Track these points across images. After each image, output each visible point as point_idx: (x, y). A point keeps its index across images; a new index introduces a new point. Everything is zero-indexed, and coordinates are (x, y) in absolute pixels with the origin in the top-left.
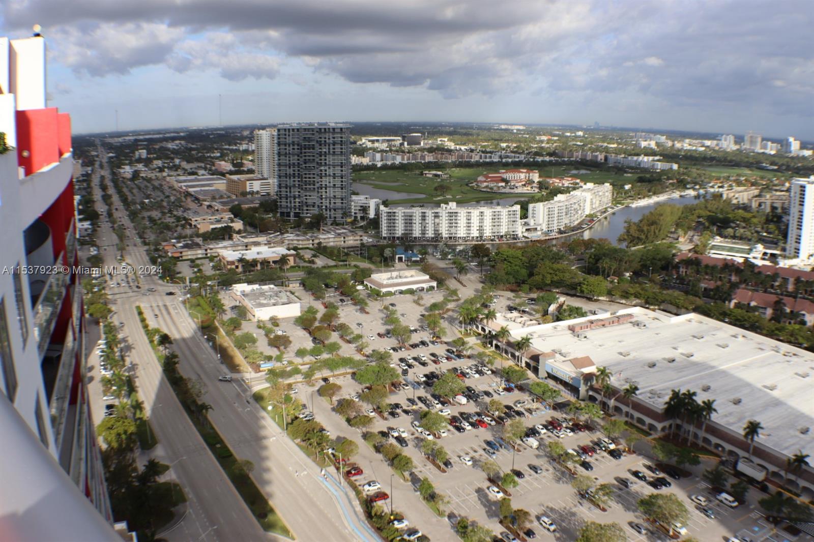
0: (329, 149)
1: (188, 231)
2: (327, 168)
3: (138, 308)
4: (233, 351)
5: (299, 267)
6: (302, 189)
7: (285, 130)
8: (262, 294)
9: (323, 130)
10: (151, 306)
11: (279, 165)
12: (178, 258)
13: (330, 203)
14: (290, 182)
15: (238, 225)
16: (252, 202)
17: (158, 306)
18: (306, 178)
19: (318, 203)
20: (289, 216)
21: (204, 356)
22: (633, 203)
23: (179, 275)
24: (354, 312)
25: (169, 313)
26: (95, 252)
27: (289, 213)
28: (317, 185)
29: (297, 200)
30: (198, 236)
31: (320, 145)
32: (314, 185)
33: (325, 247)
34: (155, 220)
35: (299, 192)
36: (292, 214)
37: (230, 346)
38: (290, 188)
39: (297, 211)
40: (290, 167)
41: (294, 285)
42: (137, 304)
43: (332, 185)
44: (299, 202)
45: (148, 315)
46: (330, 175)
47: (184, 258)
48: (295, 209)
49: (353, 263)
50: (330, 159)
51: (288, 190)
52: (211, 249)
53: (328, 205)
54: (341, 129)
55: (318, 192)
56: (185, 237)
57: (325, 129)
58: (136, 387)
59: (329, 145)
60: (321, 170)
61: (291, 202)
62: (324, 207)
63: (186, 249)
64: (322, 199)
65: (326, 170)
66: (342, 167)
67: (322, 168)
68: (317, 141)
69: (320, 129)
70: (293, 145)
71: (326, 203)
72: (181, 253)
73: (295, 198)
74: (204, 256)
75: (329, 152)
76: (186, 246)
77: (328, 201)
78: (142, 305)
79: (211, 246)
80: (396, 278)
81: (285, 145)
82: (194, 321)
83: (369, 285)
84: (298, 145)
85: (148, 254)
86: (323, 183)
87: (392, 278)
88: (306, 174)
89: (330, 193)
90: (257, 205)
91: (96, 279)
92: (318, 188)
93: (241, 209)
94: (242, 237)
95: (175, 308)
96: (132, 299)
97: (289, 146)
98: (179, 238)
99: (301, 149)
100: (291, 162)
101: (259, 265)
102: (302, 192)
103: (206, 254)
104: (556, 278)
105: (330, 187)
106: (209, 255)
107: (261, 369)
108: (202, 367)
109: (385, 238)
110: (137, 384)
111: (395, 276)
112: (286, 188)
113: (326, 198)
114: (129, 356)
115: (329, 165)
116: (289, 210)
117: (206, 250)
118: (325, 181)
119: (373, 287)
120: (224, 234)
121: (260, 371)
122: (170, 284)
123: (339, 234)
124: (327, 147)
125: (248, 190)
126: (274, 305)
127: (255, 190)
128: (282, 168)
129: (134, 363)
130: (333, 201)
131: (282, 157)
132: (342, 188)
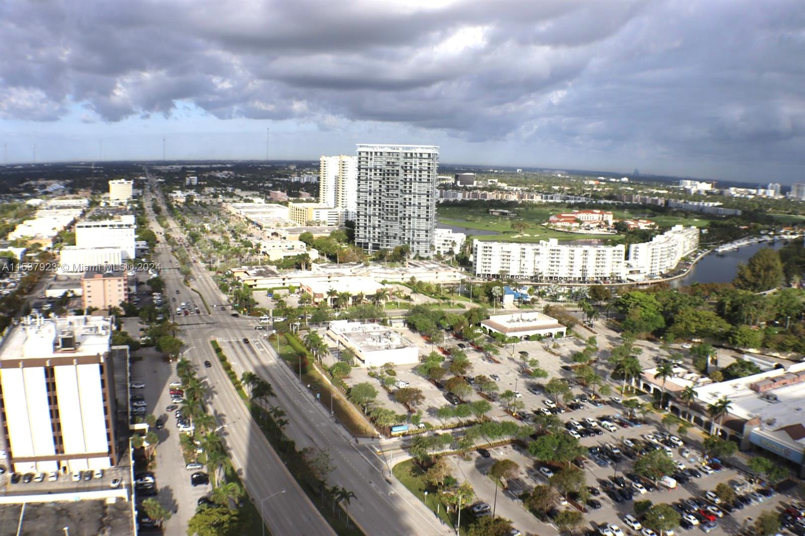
0: (415, 176)
1: (259, 257)
2: (411, 196)
3: (214, 343)
4: (346, 405)
5: (397, 304)
6: (383, 218)
7: (367, 153)
8: (367, 334)
9: (409, 155)
10: (230, 342)
11: (359, 191)
12: (251, 286)
13: (413, 235)
14: (370, 210)
15: (314, 254)
16: (321, 231)
17: (238, 342)
18: (387, 206)
19: (400, 234)
20: (367, 248)
21: (311, 412)
22: (718, 248)
23: (257, 306)
24: (481, 360)
25: (253, 352)
26: (155, 275)
27: (368, 243)
28: (400, 215)
29: (377, 230)
30: (270, 263)
31: (406, 171)
32: (397, 214)
33: (420, 283)
34: (220, 244)
35: (379, 221)
36: (370, 245)
37: (340, 399)
38: (370, 217)
39: (376, 242)
40: (370, 194)
41: (398, 325)
42: (212, 338)
43: (416, 215)
44: (379, 233)
45: (227, 351)
46: (414, 205)
47: (258, 287)
48: (374, 240)
49: (457, 302)
50: (416, 187)
51: (368, 219)
52: (289, 279)
53: (411, 237)
54: (429, 155)
55: (401, 222)
56: (256, 264)
57: (411, 154)
58: (228, 448)
59: (415, 172)
60: (405, 199)
61: (369, 232)
62: (406, 239)
63: (261, 277)
64: (404, 230)
65: (410, 199)
66: (428, 196)
67: (407, 196)
68: (402, 167)
69: (406, 154)
70: (375, 170)
71: (408, 235)
72: (255, 281)
73: (374, 228)
74: (281, 286)
75: (415, 179)
76: (260, 274)
77: (411, 233)
78: (218, 340)
79: (289, 275)
80: (518, 321)
81: (367, 169)
82: (286, 364)
83: (488, 328)
84: (381, 170)
85: (217, 281)
86: (407, 213)
87: (512, 321)
88: (388, 202)
89: (414, 225)
90: (328, 235)
91: (159, 306)
92: (401, 218)
93: (311, 237)
94: (322, 267)
95: (260, 346)
96: (206, 332)
97: (371, 170)
98: (250, 265)
99: (384, 174)
100: (372, 189)
101: (351, 299)
102: (382, 221)
103: (284, 284)
104: (702, 327)
105: (414, 217)
106: (287, 285)
107: (393, 433)
108: (311, 426)
109: (479, 275)
110: (228, 444)
111: (515, 319)
112: (366, 216)
113: (409, 229)
114: (211, 403)
115: (415, 193)
116: (367, 241)
117: (284, 279)
118: (409, 211)
119: (494, 330)
120: (299, 263)
121: (392, 437)
122: (247, 317)
123: (430, 269)
124: (413, 173)
125: (314, 219)
126: (387, 349)
127: (322, 219)
128: (361, 194)
129: (219, 413)
130: (416, 233)
131: (362, 182)
132: (427, 220)
